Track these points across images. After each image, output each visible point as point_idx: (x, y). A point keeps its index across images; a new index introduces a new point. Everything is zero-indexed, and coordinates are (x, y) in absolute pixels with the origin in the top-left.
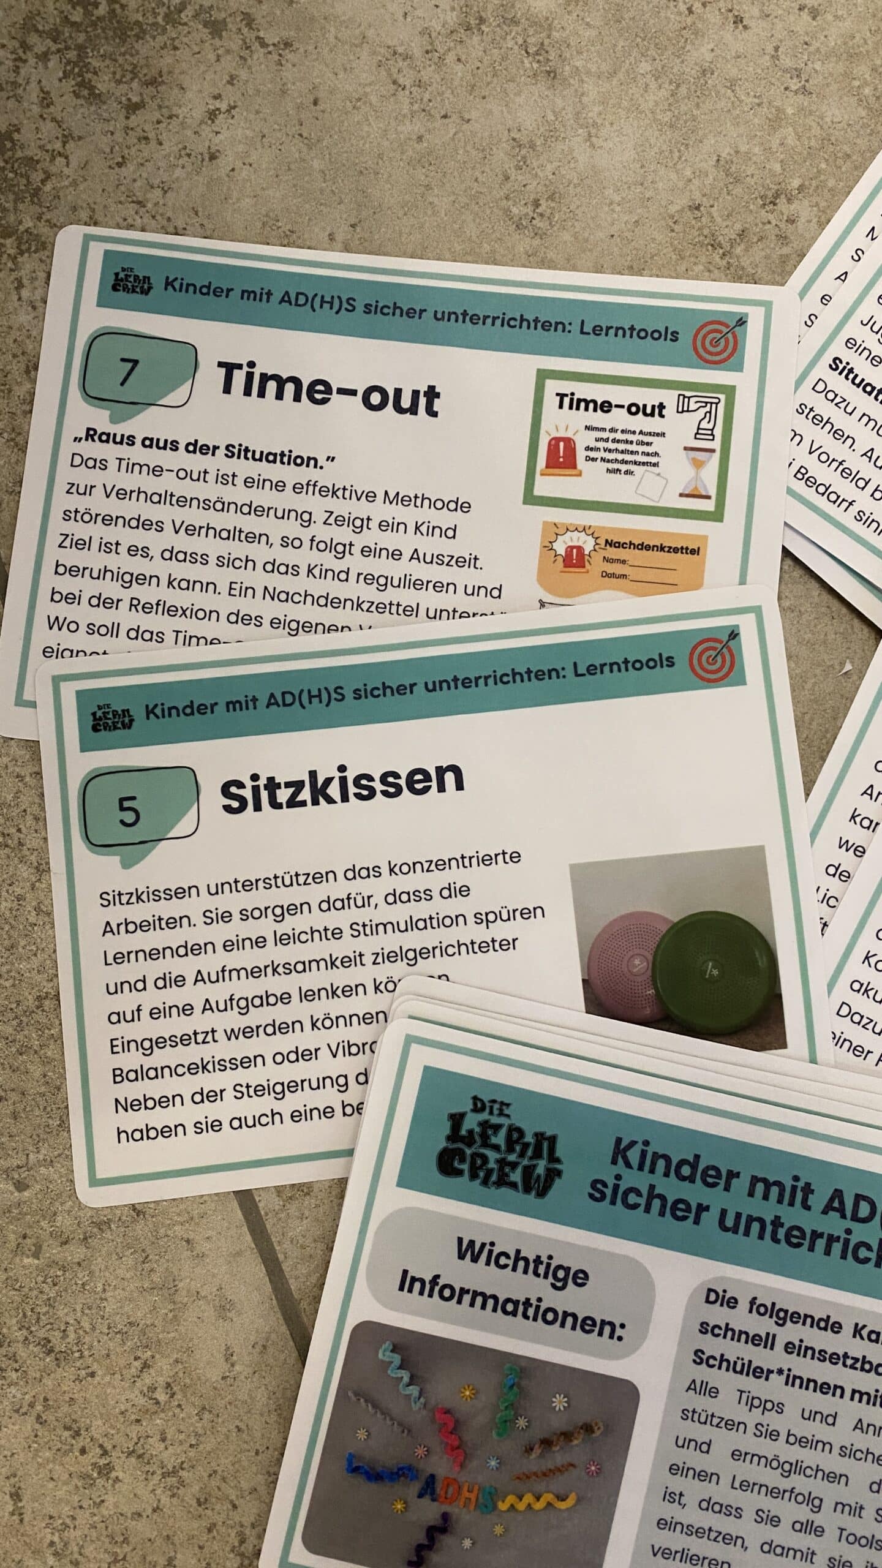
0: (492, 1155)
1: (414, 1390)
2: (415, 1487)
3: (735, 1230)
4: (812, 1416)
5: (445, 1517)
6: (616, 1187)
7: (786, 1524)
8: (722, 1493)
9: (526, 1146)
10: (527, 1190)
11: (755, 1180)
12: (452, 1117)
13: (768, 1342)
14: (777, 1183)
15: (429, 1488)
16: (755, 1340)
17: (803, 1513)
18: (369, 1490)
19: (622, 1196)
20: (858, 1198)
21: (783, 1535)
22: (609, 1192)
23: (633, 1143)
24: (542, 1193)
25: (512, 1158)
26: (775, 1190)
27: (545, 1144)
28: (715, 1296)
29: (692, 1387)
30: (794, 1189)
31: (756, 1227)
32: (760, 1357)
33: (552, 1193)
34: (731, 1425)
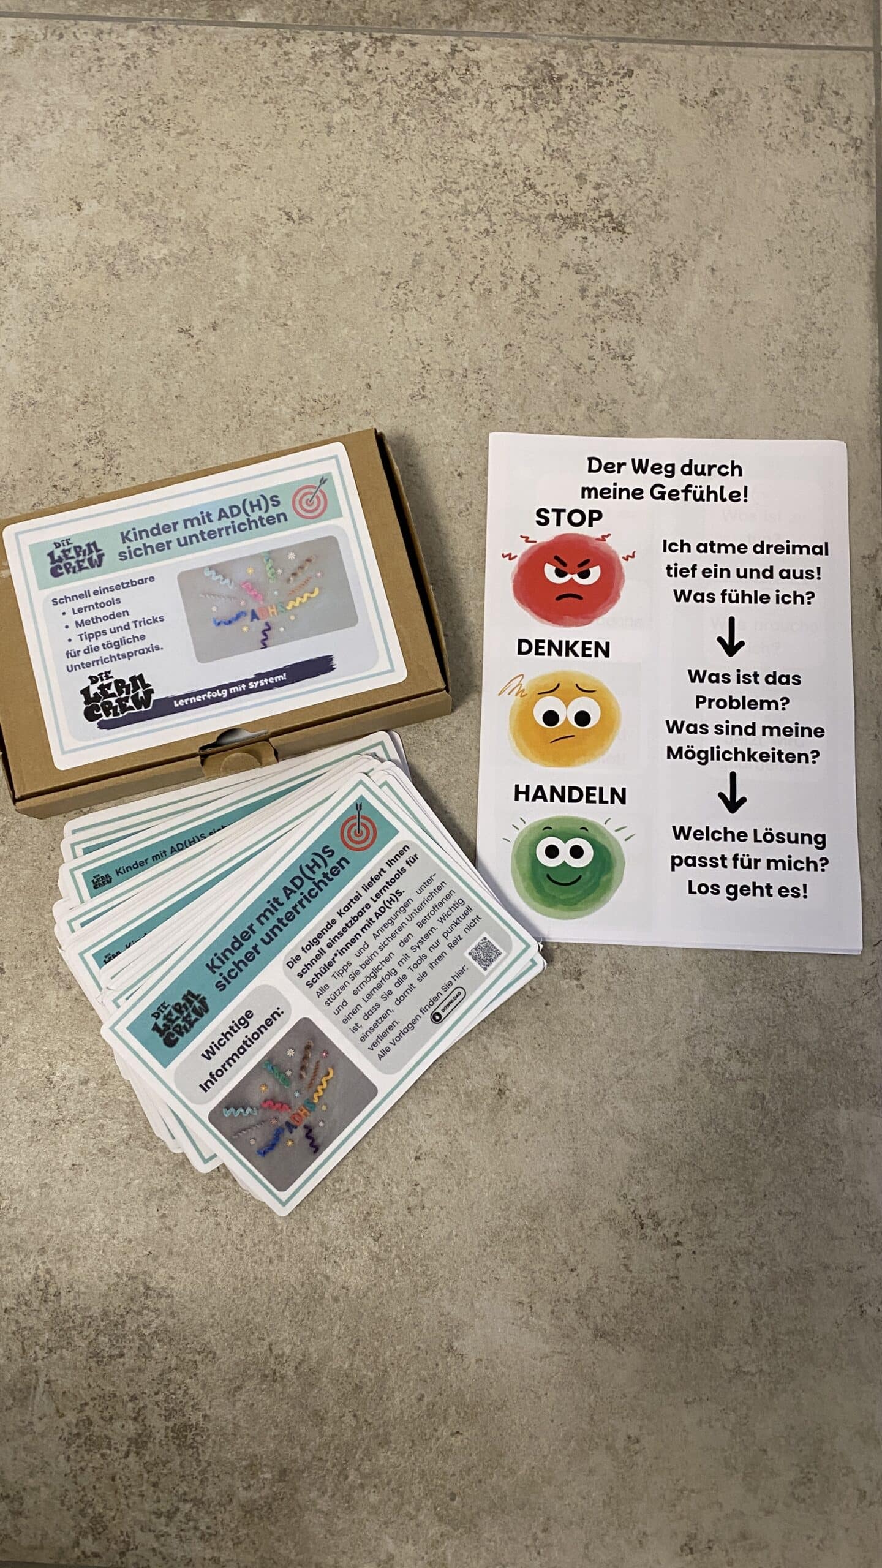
0: (179, 1022)
1: (249, 1110)
2: (287, 1133)
3: (272, 939)
4: (359, 953)
5: (306, 1127)
6: (224, 978)
7: (394, 989)
8: (366, 1008)
9: (184, 1005)
10: (202, 1015)
11: (258, 919)
12: (154, 1029)
13: (322, 952)
14: (266, 910)
15: (290, 1127)
16: (318, 957)
17: (394, 979)
18: (276, 1153)
19: (230, 977)
20: (292, 882)
21: (398, 993)
22: (224, 982)
23: (212, 960)
24: (207, 1011)
25: (185, 1014)
26: (268, 914)
27: (189, 997)
28: (291, 964)
29: (319, 994)
30: (272, 905)
31: (276, 930)
32: (325, 960)
33: (210, 1006)
34: (343, 988)
